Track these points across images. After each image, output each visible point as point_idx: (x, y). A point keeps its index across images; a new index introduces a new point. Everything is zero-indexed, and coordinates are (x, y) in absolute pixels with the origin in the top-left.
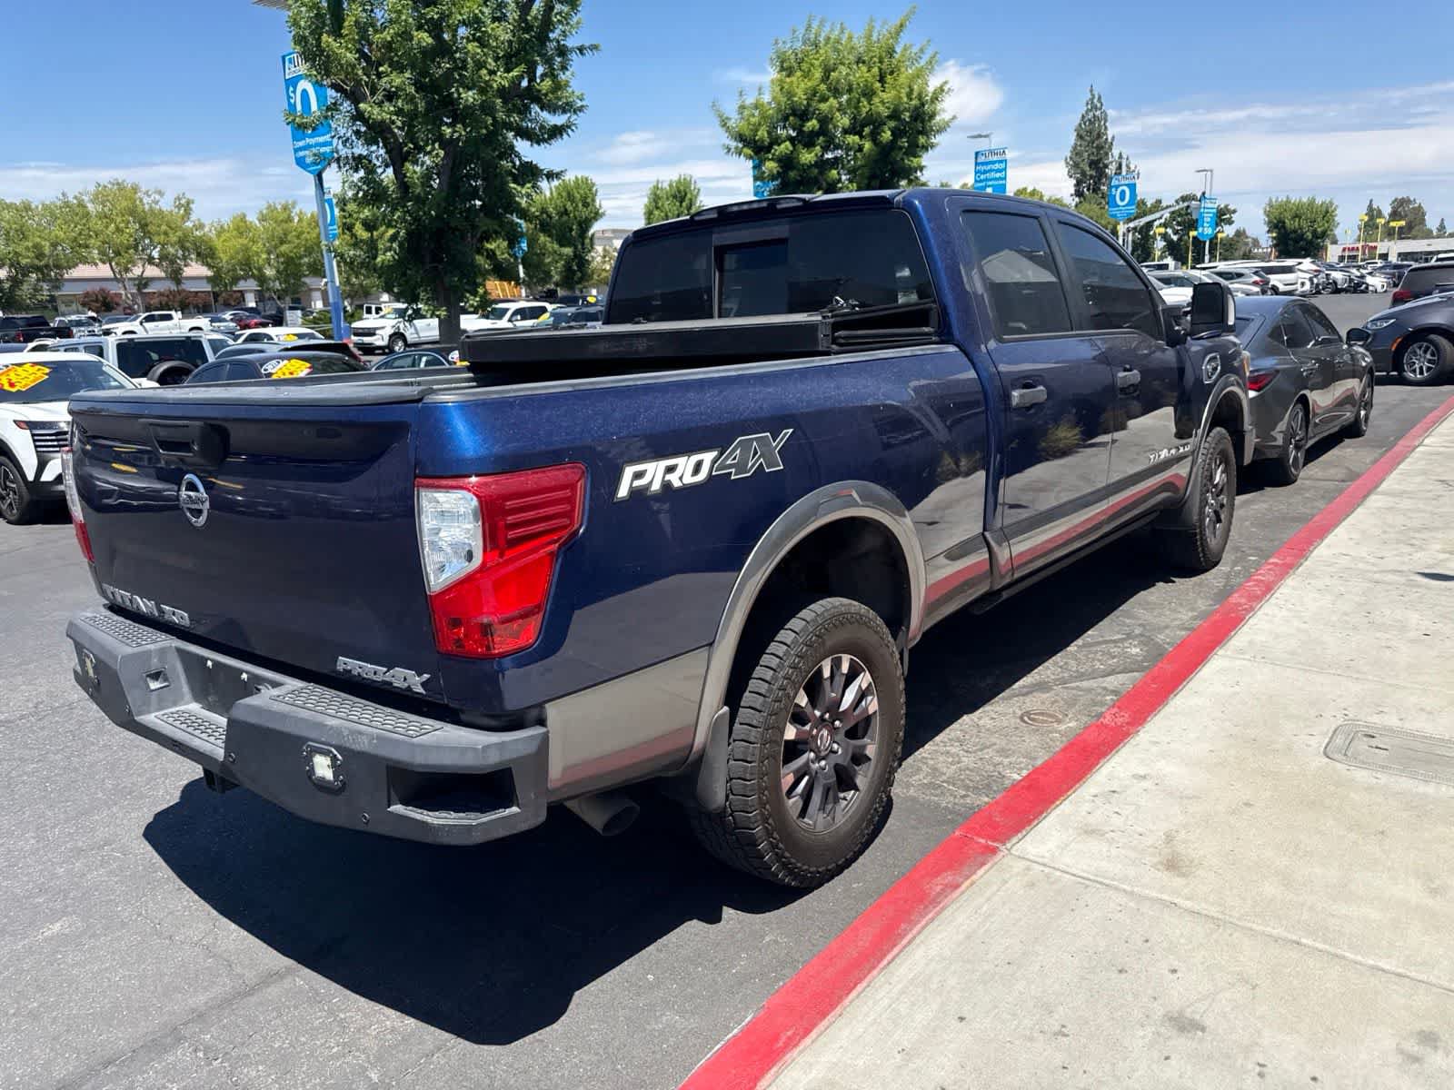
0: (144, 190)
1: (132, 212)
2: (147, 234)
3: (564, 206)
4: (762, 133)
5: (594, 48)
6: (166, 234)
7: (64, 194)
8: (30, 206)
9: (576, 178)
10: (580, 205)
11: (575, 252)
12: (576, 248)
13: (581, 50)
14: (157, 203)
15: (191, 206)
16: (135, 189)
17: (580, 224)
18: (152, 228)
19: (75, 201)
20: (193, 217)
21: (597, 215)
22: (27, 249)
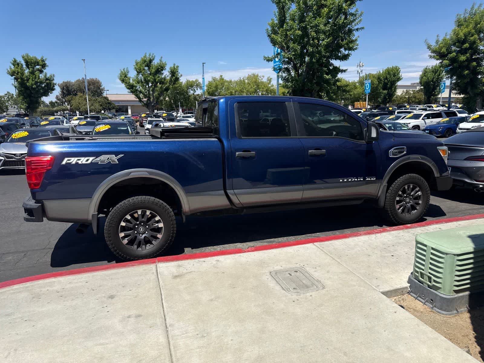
0: (259, 76)
1: (255, 82)
2: (259, 88)
3: (386, 77)
4: (444, 50)
5: (363, 28)
6: (263, 88)
7: (240, 78)
8: (231, 81)
9: (393, 67)
10: (392, 76)
11: (388, 92)
12: (388, 91)
13: (357, 30)
14: (262, 79)
15: (272, 80)
16: (258, 76)
17: (391, 82)
18: (260, 87)
19: (243, 80)
20: (271, 83)
21: (399, 79)
22: (229, 93)
